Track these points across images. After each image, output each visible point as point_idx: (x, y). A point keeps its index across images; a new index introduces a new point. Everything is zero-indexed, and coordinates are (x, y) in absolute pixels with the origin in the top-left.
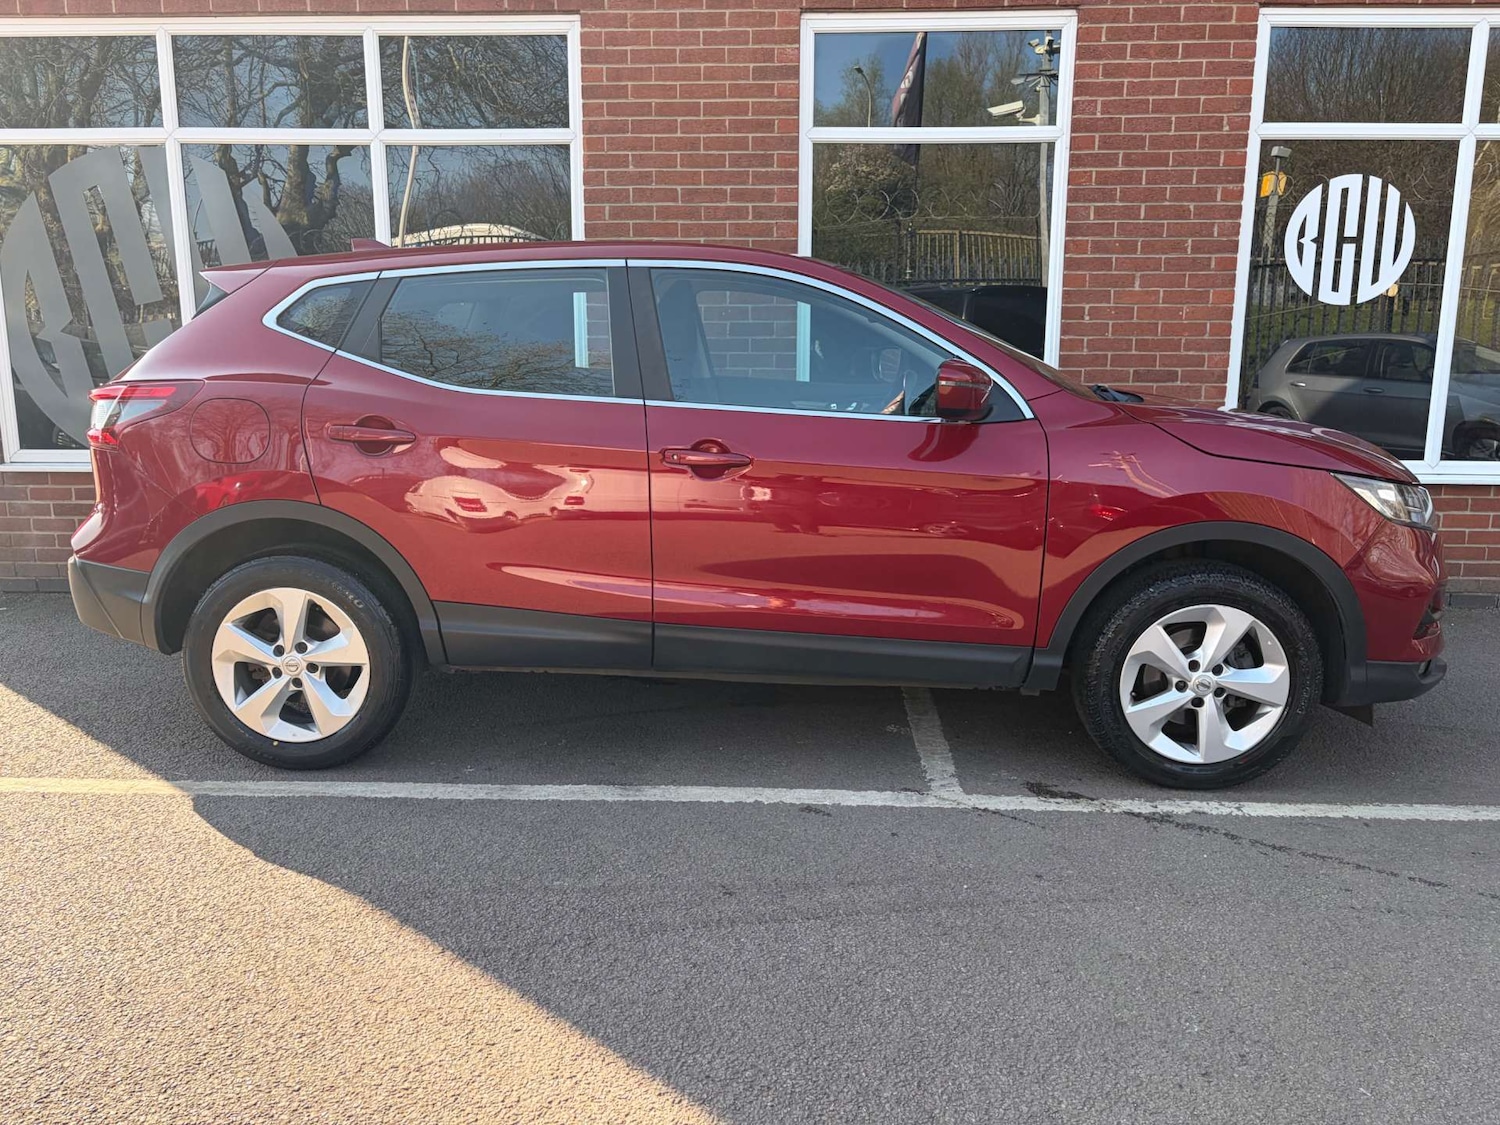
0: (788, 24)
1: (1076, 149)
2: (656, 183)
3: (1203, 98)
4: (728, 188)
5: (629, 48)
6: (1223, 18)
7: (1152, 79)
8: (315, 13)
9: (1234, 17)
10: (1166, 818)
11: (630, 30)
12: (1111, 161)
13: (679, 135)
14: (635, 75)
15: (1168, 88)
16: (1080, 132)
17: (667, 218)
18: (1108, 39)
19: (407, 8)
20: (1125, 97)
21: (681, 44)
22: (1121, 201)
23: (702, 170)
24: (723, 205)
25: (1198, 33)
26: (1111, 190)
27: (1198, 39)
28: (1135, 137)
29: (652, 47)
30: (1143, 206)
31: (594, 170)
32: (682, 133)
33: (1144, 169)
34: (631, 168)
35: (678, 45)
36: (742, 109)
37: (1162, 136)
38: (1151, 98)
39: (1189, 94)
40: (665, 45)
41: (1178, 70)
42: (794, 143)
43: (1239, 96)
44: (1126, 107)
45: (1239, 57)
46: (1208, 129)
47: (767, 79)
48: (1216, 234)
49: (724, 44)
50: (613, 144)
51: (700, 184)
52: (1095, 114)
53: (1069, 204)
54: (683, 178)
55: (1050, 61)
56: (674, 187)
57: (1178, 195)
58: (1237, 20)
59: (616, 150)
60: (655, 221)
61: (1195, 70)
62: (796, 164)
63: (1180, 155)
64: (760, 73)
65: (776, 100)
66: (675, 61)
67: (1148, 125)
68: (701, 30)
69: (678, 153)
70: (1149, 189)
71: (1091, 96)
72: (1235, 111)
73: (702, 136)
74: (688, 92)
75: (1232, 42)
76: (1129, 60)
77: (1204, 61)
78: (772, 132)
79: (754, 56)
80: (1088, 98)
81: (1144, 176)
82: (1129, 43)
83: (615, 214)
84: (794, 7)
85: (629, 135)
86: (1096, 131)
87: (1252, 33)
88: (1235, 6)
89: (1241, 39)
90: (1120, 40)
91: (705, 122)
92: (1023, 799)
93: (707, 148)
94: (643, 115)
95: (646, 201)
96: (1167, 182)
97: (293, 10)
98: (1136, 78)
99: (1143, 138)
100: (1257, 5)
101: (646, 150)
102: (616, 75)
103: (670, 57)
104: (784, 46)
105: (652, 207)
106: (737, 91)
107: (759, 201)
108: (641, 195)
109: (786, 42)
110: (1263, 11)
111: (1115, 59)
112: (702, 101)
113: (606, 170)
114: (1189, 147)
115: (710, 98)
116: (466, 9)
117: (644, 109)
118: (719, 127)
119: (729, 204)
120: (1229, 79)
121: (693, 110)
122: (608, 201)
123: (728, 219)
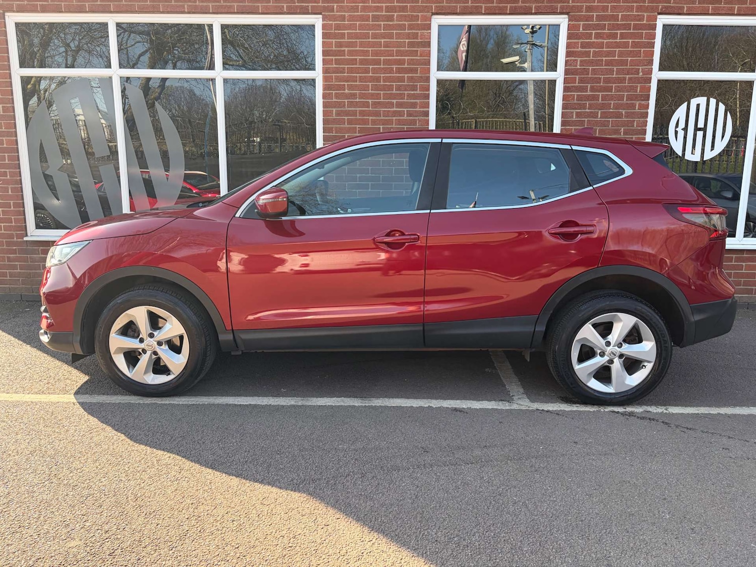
0: (426, 21)
1: (567, 84)
2: (359, 99)
3: (629, 59)
4: (395, 101)
5: (346, 31)
6: (639, 20)
7: (605, 49)
8: (189, 13)
9: (645, 20)
10: (631, 414)
11: (346, 22)
12: (584, 89)
13: (371, 75)
14: (349, 45)
15: (612, 54)
16: (569, 75)
17: (364, 116)
18: (583, 30)
19: (236, 11)
20: (591, 58)
21: (372, 30)
22: (588, 109)
23: (382, 92)
24: (392, 109)
25: (628, 27)
26: (584, 104)
27: (628, 30)
28: (596, 78)
29: (358, 31)
30: (600, 111)
31: (328, 92)
32: (372, 74)
33: (600, 94)
34: (347, 91)
35: (370, 30)
36: (401, 62)
37: (609, 77)
38: (604, 59)
39: (623, 57)
40: (364, 30)
41: (618, 45)
42: (428, 79)
43: (648, 58)
44: (591, 63)
45: (647, 39)
46: (632, 74)
47: (415, 48)
48: (635, 126)
49: (394, 30)
50: (337, 78)
51: (381, 99)
52: (577, 66)
53: (563, 111)
54: (372, 96)
55: (532, 37)
56: (368, 101)
57: (617, 107)
58: (647, 21)
59: (339, 82)
60: (358, 117)
61: (626, 45)
62: (428, 90)
63: (618, 87)
64: (411, 45)
65: (419, 58)
66: (369, 39)
67: (603, 72)
68: (382, 23)
69: (370, 84)
70: (603, 103)
71: (575, 57)
72: (645, 66)
73: (382, 75)
74: (376, 53)
75: (644, 32)
76: (593, 40)
77: (630, 41)
78: (417, 73)
79: (408, 36)
80: (573, 58)
81: (600, 97)
82: (594, 32)
83: (338, 114)
84: (429, 12)
85: (346, 74)
86: (577, 75)
87: (654, 27)
88: (645, 14)
89: (649, 30)
90: (589, 30)
91: (383, 68)
92: (560, 405)
93: (384, 81)
94: (353, 65)
95: (354, 107)
96: (612, 100)
97: (178, 11)
98: (596, 48)
99: (600, 78)
100: (656, 14)
101: (354, 82)
102: (340, 45)
103: (366, 36)
104: (423, 31)
105: (357, 110)
106: (399, 53)
107: (410, 108)
108: (351, 104)
109: (424, 29)
110: (659, 17)
111: (587, 39)
112: (382, 58)
113: (334, 92)
114: (623, 83)
115: (386, 56)
116: (265, 11)
117: (354, 62)
118: (391, 71)
119: (395, 109)
120: (642, 50)
121: (378, 62)
122: (335, 107)
123: (394, 116)
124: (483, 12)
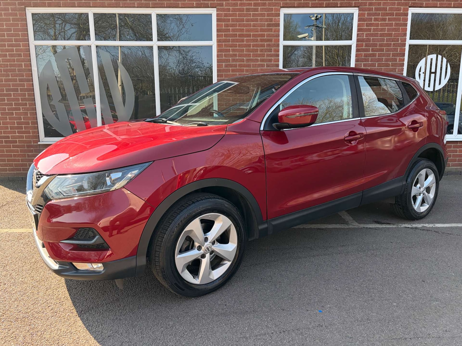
0: (277, 11)
1: (358, 47)
2: (238, 57)
3: (393, 33)
4: (259, 58)
5: (230, 18)
6: (399, 11)
7: (379, 27)
8: (138, 7)
9: (402, 10)
10: (416, 228)
11: (231, 12)
12: (368, 50)
13: (245, 43)
14: (232, 25)
15: (384, 30)
16: (359, 42)
17: (241, 67)
18: (367, 16)
19: (166, 6)
20: (372, 32)
21: (246, 17)
22: (370, 62)
23: (252, 53)
25: (392, 14)
26: (368, 59)
27: (392, 16)
28: (375, 44)
29: (237, 18)
30: (377, 63)
31: (220, 53)
32: (246, 42)
33: (377, 53)
34: (231, 53)
35: (245, 17)
36: (263, 35)
37: (382, 43)
38: (379, 33)
39: (390, 32)
40: (241, 17)
41: (387, 25)
42: (278, 46)
43: (404, 32)
44: (372, 35)
45: (403, 21)
46: (395, 41)
47: (271, 27)
48: (397, 71)
49: (258, 17)
50: (226, 45)
51: (251, 57)
52: (364, 37)
53: (356, 63)
54: (246, 55)
56: (243, 58)
57: (387, 60)
58: (403, 11)
59: (226, 47)
60: (238, 68)
61: (391, 25)
62: (278, 51)
63: (387, 49)
64: (269, 25)
65: (273, 33)
66: (244, 22)
67: (378, 40)
68: (252, 13)
69: (245, 48)
70: (379, 58)
71: (362, 32)
72: (402, 37)
73: (252, 43)
74: (248, 31)
75: (401, 17)
76: (373, 22)
77: (394, 22)
78: (272, 42)
79: (267, 20)
80: (362, 33)
81: (377, 55)
82: (373, 17)
83: (226, 66)
84: (279, 6)
85: (230, 43)
86: (364, 42)
87: (407, 15)
88: (402, 7)
89: (404, 16)
90: (371, 16)
91: (252, 39)
93: (253, 47)
94: (235, 37)
95: (235, 62)
96: (384, 56)
97: (131, 6)
98: (375, 27)
99: (377, 44)
100: (408, 7)
101: (235, 47)
102: (227, 26)
103: (243, 20)
104: (276, 17)
105: (237, 64)
106: (262, 30)
107: (268, 62)
108: (234, 60)
109: (276, 16)
110: (410, 9)
111: (369, 21)
112: (252, 33)
113: (223, 53)
114: (389, 47)
115: (254, 32)
116: (183, 6)
117: (235, 35)
118: (257, 40)
119: (259, 63)
120: (401, 27)
121: (249, 36)
122: (224, 62)
123: (259, 67)
124: (310, 6)
